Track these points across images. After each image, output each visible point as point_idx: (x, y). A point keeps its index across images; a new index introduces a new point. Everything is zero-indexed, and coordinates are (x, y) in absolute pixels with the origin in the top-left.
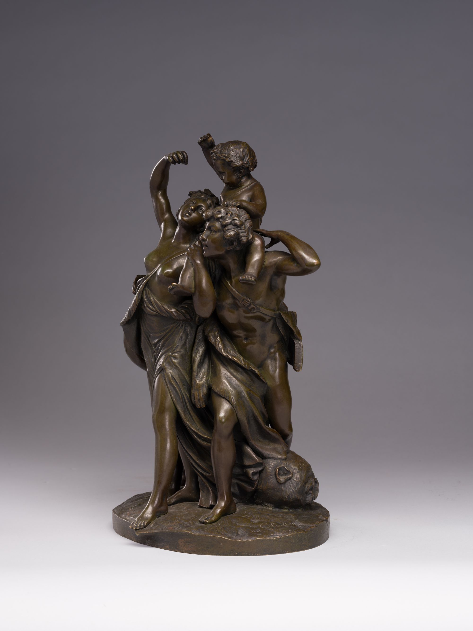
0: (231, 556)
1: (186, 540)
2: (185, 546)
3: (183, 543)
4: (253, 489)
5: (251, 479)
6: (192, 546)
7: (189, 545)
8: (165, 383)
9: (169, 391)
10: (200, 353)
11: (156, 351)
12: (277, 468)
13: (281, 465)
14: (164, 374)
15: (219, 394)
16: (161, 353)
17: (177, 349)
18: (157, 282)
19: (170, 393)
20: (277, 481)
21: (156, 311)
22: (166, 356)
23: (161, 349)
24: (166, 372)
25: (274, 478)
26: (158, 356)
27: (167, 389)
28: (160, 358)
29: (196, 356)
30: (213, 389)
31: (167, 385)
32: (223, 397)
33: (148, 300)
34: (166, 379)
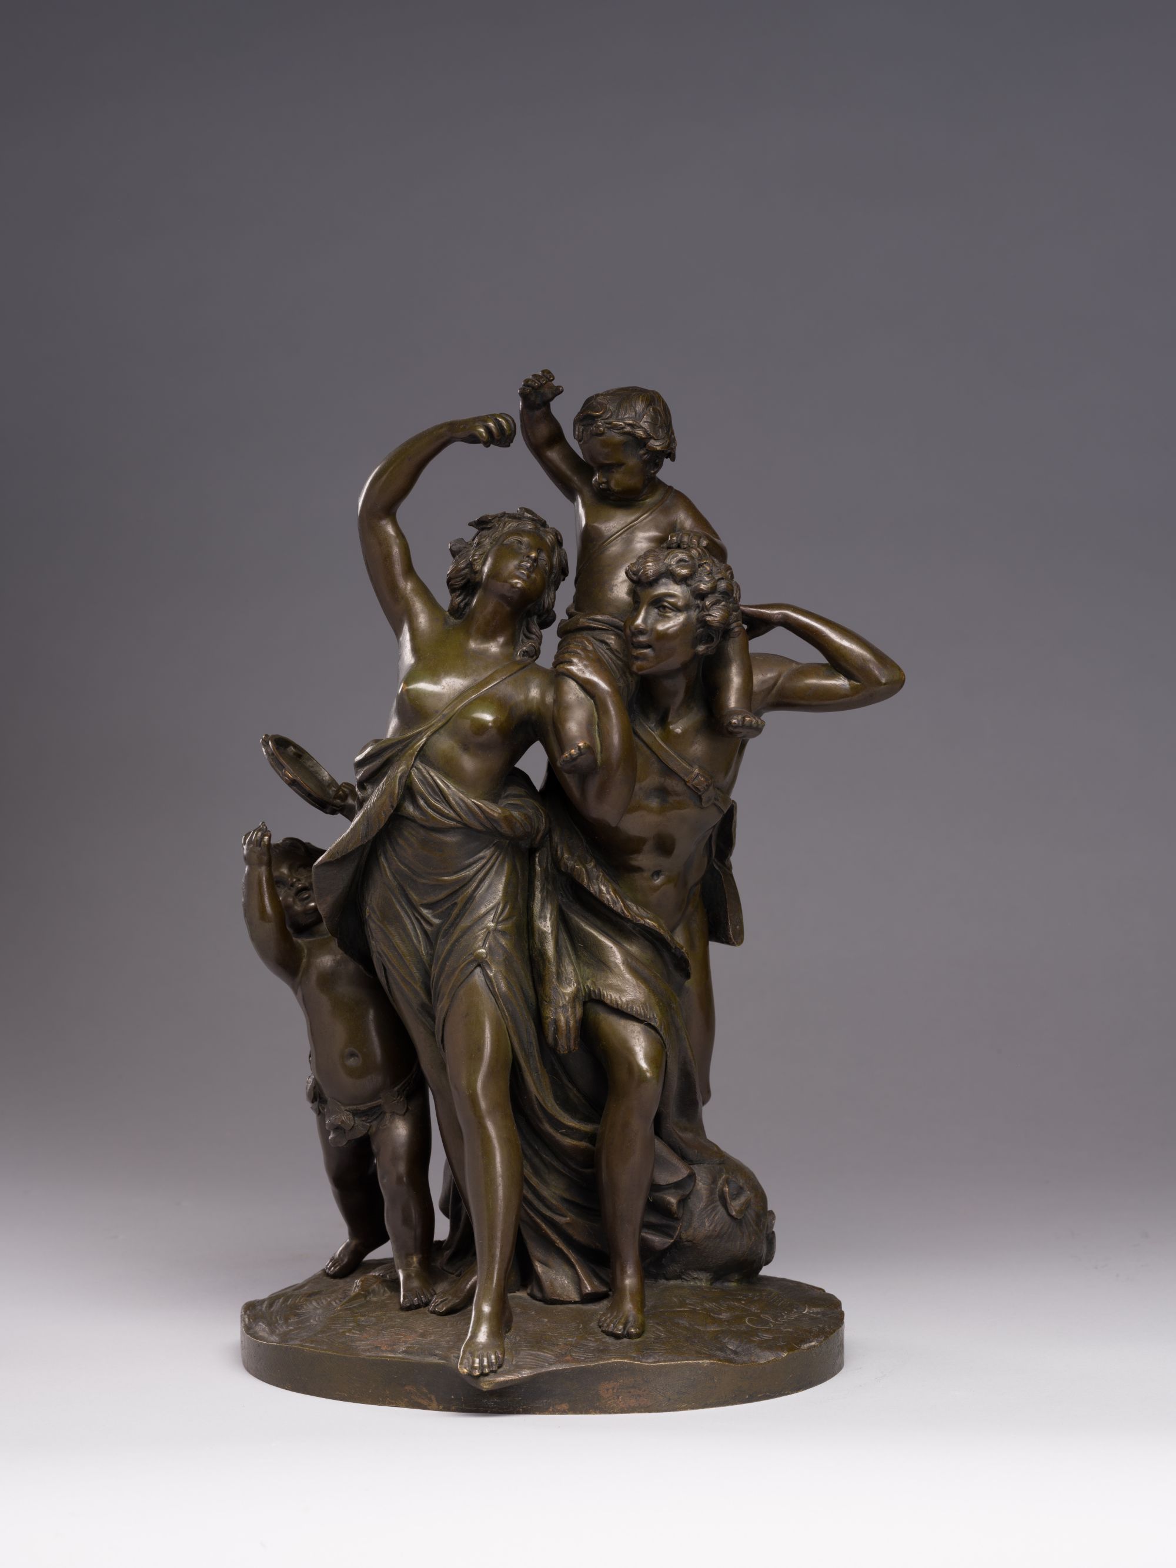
0: (736, 1404)
1: (622, 1381)
2: (620, 1398)
3: (613, 1390)
4: (672, 1241)
5: (676, 1216)
6: (639, 1396)
7: (630, 1392)
8: (492, 997)
9: (503, 1017)
10: (553, 917)
11: (437, 921)
12: (719, 1185)
13: (724, 1176)
14: (486, 975)
15: (631, 1013)
16: (465, 923)
17: (507, 910)
18: (455, 745)
19: (506, 1021)
20: (730, 1215)
21: (458, 818)
22: (486, 931)
23: (460, 916)
24: (491, 971)
25: (721, 1209)
26: (447, 934)
27: (499, 1012)
28: (461, 937)
29: (546, 925)
30: (608, 1002)
31: (497, 1004)
32: (643, 1019)
33: (431, 793)
34: (494, 988)
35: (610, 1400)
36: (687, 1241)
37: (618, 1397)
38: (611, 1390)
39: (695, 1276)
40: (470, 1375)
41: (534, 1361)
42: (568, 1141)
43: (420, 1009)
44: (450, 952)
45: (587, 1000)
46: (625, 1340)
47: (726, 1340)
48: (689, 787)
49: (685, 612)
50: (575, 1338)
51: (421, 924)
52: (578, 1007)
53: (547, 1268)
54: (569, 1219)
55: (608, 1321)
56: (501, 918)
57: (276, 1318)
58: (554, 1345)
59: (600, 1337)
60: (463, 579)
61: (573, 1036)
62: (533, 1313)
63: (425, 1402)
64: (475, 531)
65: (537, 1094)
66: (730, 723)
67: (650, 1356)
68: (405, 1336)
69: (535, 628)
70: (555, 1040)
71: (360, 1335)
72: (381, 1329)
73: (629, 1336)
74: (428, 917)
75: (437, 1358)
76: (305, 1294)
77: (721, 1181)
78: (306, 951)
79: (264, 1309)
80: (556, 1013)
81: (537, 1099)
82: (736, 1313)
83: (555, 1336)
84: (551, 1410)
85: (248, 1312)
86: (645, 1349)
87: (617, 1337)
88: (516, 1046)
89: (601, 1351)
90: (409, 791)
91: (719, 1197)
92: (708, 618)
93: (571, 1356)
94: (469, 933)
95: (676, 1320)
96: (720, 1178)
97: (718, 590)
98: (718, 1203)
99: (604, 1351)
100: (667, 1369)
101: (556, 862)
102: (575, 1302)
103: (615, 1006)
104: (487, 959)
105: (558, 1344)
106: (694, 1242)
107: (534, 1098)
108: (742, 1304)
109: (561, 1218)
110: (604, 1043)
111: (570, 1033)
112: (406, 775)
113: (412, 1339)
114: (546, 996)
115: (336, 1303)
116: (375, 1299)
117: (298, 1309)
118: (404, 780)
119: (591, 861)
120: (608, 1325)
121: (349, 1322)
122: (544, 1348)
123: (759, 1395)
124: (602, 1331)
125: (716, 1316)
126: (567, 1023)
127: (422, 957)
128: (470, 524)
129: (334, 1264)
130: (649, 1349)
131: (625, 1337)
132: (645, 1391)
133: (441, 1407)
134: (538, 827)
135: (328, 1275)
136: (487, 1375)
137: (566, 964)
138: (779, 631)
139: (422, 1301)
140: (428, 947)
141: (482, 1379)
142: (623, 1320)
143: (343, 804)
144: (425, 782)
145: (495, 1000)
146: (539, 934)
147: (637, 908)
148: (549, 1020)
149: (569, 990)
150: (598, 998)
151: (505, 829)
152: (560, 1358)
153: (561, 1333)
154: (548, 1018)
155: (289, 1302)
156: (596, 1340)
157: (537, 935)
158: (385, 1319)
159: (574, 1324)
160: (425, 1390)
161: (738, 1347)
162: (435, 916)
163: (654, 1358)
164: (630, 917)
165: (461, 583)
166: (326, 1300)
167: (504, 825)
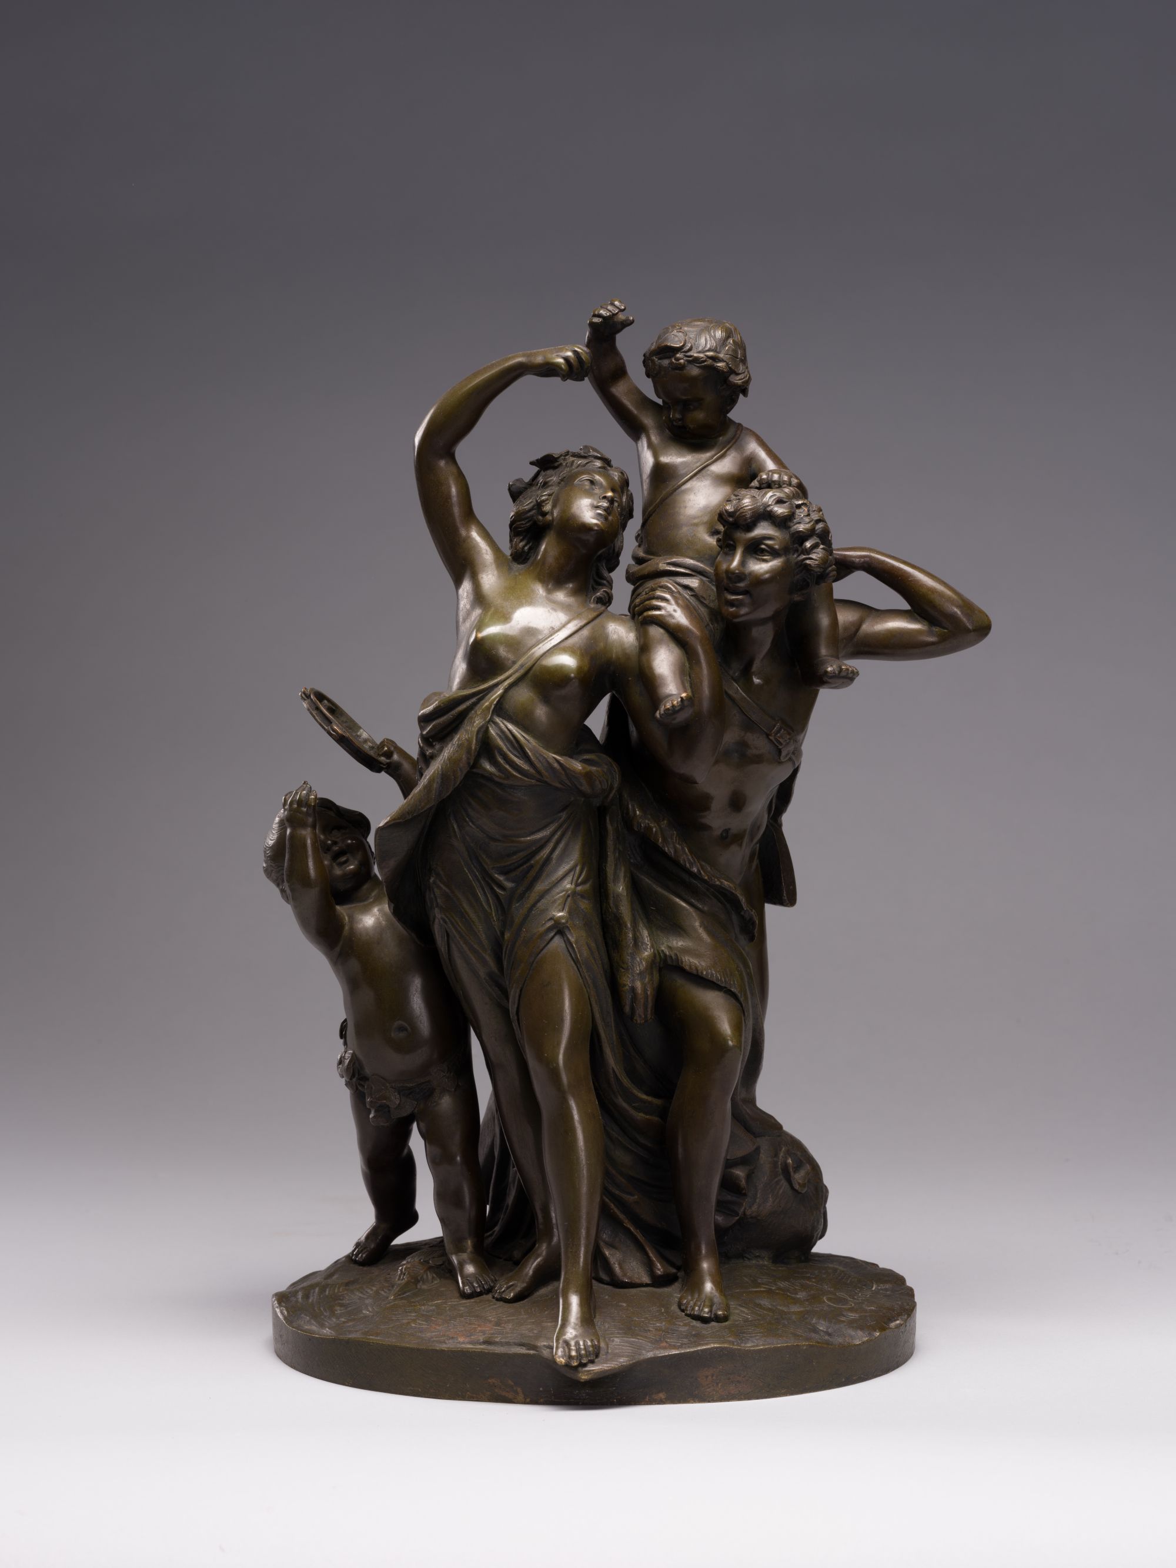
1: (721, 1367)
2: (720, 1384)
3: (712, 1377)
5: (744, 1192)
6: (739, 1382)
7: (729, 1379)
8: (574, 965)
9: (585, 986)
10: (627, 879)
11: (509, 885)
12: (781, 1158)
13: (783, 1149)
14: (568, 942)
15: (711, 979)
16: (540, 887)
17: (584, 873)
18: (535, 698)
19: (589, 990)
20: (792, 1188)
21: (538, 776)
22: (564, 895)
23: (536, 878)
24: (573, 937)
25: (784, 1183)
26: (522, 896)
27: (581, 981)
28: (538, 901)
29: (620, 888)
30: (687, 968)
31: (579, 971)
32: (723, 985)
33: (511, 749)
34: (576, 955)
35: (709, 1388)
36: (752, 1218)
37: (717, 1384)
38: (710, 1377)
39: (757, 1254)
40: (567, 1365)
41: (630, 1348)
42: (640, 1116)
43: (487, 978)
44: (526, 917)
45: (661, 966)
46: (713, 1324)
47: (814, 1321)
48: (771, 740)
49: (783, 556)
50: (664, 1323)
51: (492, 889)
52: (655, 973)
53: (614, 1250)
54: (636, 1197)
55: (692, 1303)
56: (580, 880)
57: (320, 1310)
58: (646, 1331)
59: (687, 1321)
60: (528, 522)
61: (650, 1005)
62: (607, 1297)
63: (510, 1396)
64: (536, 469)
65: (614, 1066)
66: (826, 672)
67: (748, 1340)
68: (479, 1325)
69: (605, 573)
70: (633, 1009)
71: (428, 1325)
72: (448, 1318)
73: (718, 1319)
74: (500, 881)
75: (524, 1348)
76: (342, 1284)
77: (782, 1154)
78: (347, 918)
79: (300, 1300)
80: (633, 981)
81: (614, 1071)
82: (812, 1292)
83: (643, 1322)
84: (647, 1400)
85: (283, 1304)
86: (741, 1333)
87: (705, 1321)
88: (597, 1015)
89: (695, 1336)
90: (486, 747)
91: (782, 1170)
92: (808, 562)
93: (666, 1342)
94: (547, 897)
95: (757, 1301)
96: (780, 1150)
97: (817, 532)
98: (781, 1177)
99: (698, 1338)
100: (766, 1353)
101: (628, 822)
102: (647, 1285)
103: (695, 972)
104: (568, 925)
105: (649, 1330)
106: (759, 1218)
107: (611, 1071)
108: (813, 1282)
109: (629, 1197)
110: (681, 1011)
111: (647, 1001)
112: (484, 729)
113: (489, 1329)
114: (623, 963)
115: (385, 1292)
116: (424, 1287)
117: (340, 1300)
118: (480, 736)
119: (663, 820)
120: (693, 1309)
121: (410, 1312)
122: (638, 1335)
123: (854, 1378)
124: (687, 1315)
125: (793, 1296)
126: (645, 990)
127: (493, 923)
128: (532, 463)
129: (362, 1251)
130: (744, 1333)
131: (713, 1321)
132: (745, 1376)
133: (528, 1400)
134: (611, 784)
135: (355, 1262)
136: (585, 1365)
137: (640, 928)
138: (860, 576)
139: (484, 1288)
140: (500, 912)
141: (580, 1369)
142: (707, 1303)
143: (388, 761)
144: (503, 737)
145: (577, 967)
146: (614, 897)
147: (711, 869)
148: (627, 987)
149: (647, 953)
150: (674, 964)
151: (585, 788)
152: (657, 1343)
153: (647, 1318)
154: (625, 985)
155: (327, 1292)
156: (685, 1325)
157: (612, 899)
158: (448, 1308)
159: (655, 1309)
160: (510, 1382)
161: (828, 1328)
162: (508, 880)
163: (753, 1342)
164: (706, 878)
165: (525, 524)
166: (372, 1290)
167: (584, 782)
